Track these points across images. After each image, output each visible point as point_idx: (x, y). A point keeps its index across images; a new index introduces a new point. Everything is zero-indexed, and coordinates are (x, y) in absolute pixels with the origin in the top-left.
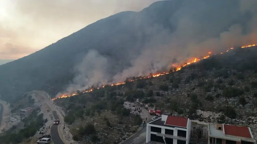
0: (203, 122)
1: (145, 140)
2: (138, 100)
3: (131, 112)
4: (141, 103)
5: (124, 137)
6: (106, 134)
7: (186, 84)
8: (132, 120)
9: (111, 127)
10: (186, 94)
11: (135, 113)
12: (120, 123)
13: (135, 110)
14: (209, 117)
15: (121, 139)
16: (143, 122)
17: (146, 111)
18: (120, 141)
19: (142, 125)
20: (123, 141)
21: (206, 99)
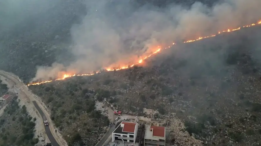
0: (146, 118)
1: (112, 139)
2: (105, 99)
3: (101, 113)
4: (108, 103)
5: (99, 138)
6: (88, 139)
7: (139, 82)
8: (103, 122)
9: (90, 132)
10: (138, 93)
11: (104, 114)
12: (96, 126)
13: (104, 112)
14: (150, 114)
15: (97, 140)
16: (110, 123)
17: (112, 111)
18: (98, 142)
19: (109, 126)
20: (99, 141)
21: (150, 97)
